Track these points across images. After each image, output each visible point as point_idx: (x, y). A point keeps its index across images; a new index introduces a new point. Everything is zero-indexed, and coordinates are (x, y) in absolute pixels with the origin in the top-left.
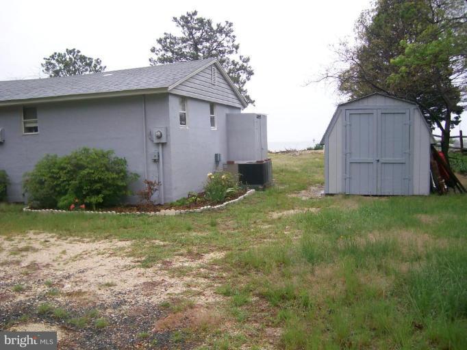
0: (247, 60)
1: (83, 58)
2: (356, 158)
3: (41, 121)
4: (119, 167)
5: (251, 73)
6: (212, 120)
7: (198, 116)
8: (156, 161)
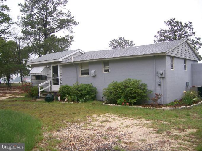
0: (199, 39)
1: (125, 41)
4: (143, 87)
5: (201, 45)
6: (185, 66)
8: (160, 85)
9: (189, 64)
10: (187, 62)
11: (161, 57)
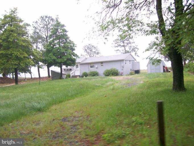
0: (137, 46)
2: (152, 68)
3: (104, 64)
5: (138, 49)
6: (130, 63)
7: (128, 62)
8: (122, 70)
9: (131, 62)
10: (131, 61)
11: (122, 61)
